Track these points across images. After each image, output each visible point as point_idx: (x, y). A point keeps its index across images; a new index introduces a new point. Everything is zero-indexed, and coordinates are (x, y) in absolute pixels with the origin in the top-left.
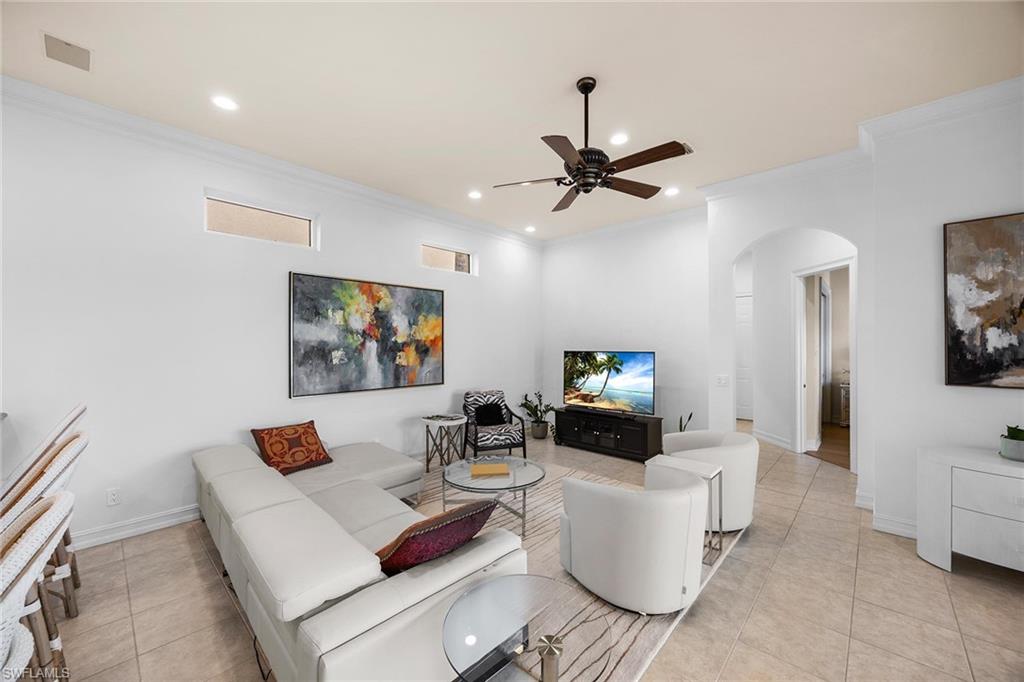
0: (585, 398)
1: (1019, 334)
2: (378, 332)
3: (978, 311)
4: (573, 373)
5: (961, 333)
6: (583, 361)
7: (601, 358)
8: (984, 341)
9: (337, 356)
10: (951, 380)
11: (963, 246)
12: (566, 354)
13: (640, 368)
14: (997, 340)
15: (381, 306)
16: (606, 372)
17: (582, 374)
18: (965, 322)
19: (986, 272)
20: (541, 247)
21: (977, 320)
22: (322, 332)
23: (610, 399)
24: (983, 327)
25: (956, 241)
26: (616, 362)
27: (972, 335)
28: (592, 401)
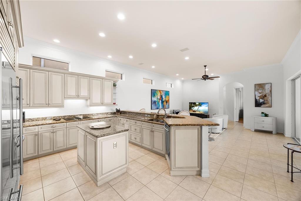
0: (194, 111)
1: (264, 100)
2: (161, 99)
3: (259, 97)
4: (191, 107)
5: (257, 100)
6: (193, 104)
7: (197, 104)
8: (260, 101)
9: (157, 103)
10: (255, 107)
11: (257, 87)
12: (190, 103)
13: (205, 105)
14: (261, 101)
15: (161, 94)
16: (198, 106)
17: (193, 107)
18: (258, 98)
19: (260, 91)
20: (183, 82)
21: (259, 98)
22: (154, 99)
23: (199, 111)
24: (260, 99)
25: (256, 87)
26: (200, 104)
27: (258, 100)
28: (195, 112)
